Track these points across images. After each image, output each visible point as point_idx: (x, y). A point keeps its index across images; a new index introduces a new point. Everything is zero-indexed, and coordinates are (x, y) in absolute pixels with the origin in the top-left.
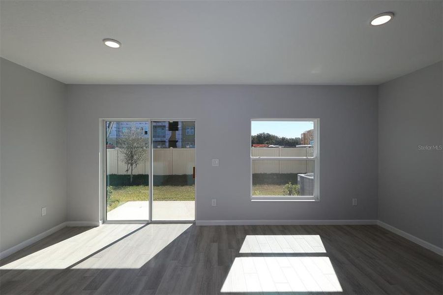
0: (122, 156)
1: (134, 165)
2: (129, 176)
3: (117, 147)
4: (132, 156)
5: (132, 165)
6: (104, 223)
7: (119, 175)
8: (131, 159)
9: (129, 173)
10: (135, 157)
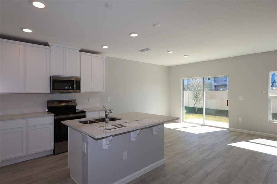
0: (191, 96)
1: (198, 102)
2: (195, 108)
3: (188, 90)
4: (197, 96)
5: (197, 101)
6: (183, 122)
7: (189, 107)
8: (196, 97)
9: (196, 106)
10: (199, 96)
